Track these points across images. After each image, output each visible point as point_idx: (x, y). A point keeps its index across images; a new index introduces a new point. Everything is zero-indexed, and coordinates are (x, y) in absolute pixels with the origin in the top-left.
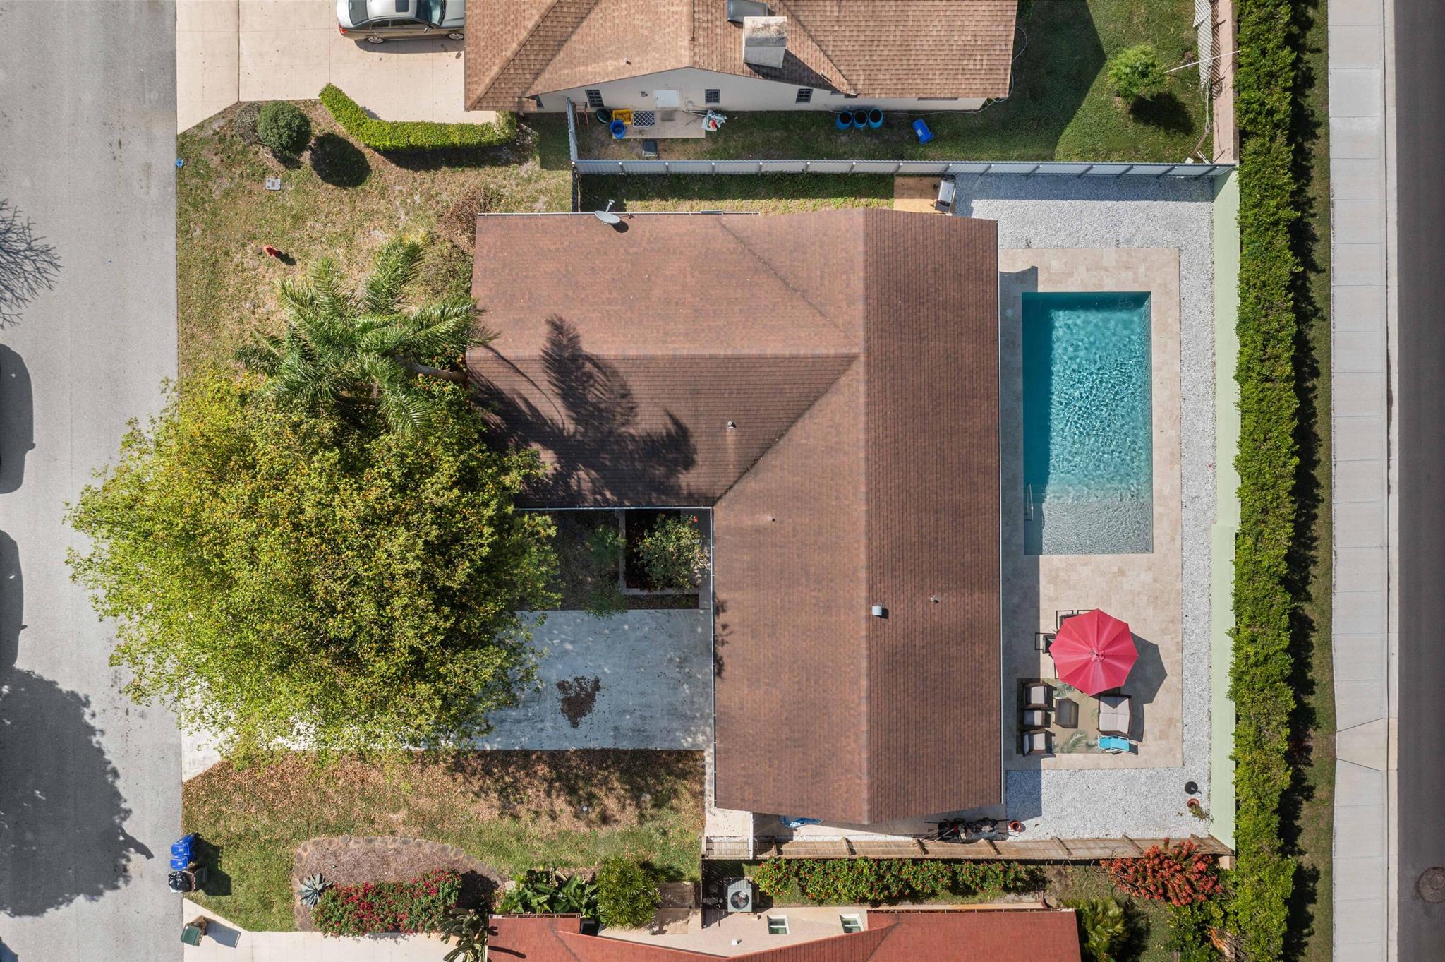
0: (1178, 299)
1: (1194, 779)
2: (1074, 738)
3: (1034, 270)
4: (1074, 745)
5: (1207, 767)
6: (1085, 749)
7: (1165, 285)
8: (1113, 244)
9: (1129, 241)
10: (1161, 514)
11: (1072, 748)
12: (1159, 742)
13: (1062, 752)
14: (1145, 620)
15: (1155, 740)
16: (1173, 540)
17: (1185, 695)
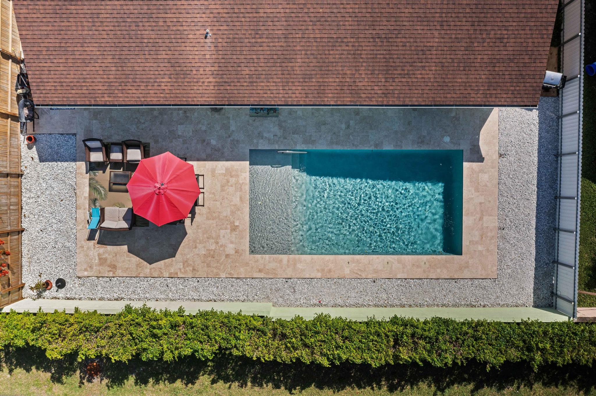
0: (456, 277)
1: (68, 286)
2: (101, 189)
3: (481, 159)
4: (95, 189)
5: (77, 296)
6: (92, 198)
7: (468, 267)
8: (501, 225)
9: (503, 238)
10: (281, 261)
11: (93, 187)
12: (97, 258)
13: (90, 179)
14: (196, 247)
15: (99, 255)
16: (260, 271)
17: (135, 279)
